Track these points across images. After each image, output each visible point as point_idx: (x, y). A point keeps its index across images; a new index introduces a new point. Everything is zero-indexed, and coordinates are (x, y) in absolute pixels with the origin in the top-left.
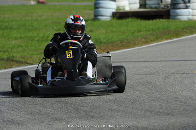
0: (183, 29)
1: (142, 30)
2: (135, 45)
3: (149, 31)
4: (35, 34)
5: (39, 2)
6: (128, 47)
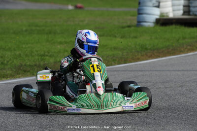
1: (187, 37)
3: (194, 38)
5: (76, 7)
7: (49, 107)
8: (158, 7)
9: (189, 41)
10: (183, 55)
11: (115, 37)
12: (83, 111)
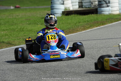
0: (106, 20)
1: (81, 21)
2: (77, 31)
3: (85, 22)
4: (16, 27)
5: (16, 7)
6: (73, 33)
8: (63, 4)
9: (82, 23)
10: (79, 33)
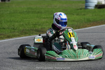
7: (46, 57)
11: (74, 14)
12: (66, 59)
